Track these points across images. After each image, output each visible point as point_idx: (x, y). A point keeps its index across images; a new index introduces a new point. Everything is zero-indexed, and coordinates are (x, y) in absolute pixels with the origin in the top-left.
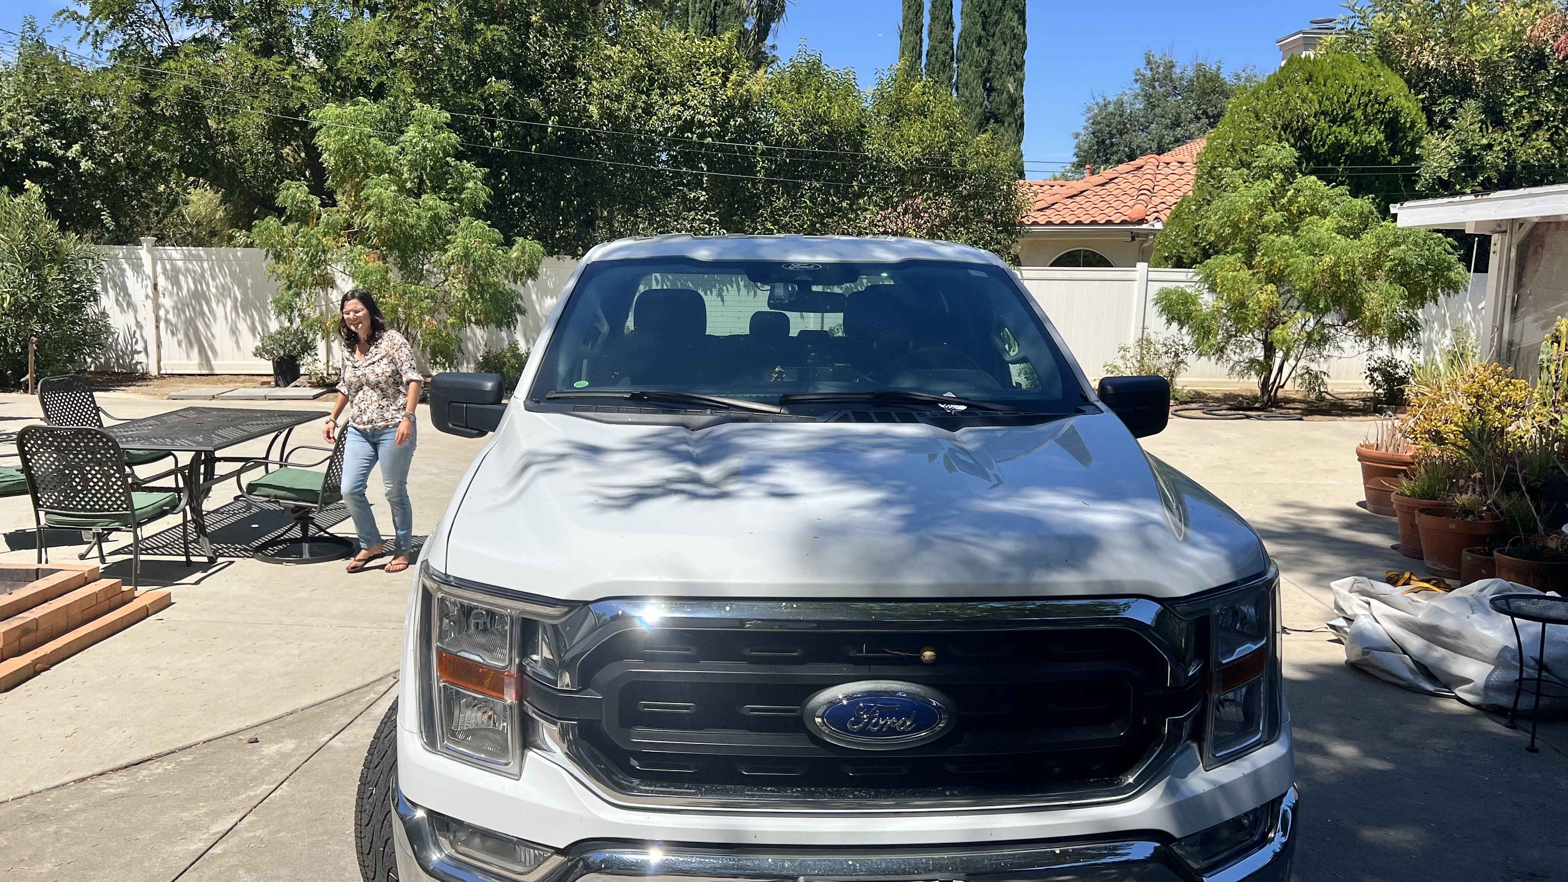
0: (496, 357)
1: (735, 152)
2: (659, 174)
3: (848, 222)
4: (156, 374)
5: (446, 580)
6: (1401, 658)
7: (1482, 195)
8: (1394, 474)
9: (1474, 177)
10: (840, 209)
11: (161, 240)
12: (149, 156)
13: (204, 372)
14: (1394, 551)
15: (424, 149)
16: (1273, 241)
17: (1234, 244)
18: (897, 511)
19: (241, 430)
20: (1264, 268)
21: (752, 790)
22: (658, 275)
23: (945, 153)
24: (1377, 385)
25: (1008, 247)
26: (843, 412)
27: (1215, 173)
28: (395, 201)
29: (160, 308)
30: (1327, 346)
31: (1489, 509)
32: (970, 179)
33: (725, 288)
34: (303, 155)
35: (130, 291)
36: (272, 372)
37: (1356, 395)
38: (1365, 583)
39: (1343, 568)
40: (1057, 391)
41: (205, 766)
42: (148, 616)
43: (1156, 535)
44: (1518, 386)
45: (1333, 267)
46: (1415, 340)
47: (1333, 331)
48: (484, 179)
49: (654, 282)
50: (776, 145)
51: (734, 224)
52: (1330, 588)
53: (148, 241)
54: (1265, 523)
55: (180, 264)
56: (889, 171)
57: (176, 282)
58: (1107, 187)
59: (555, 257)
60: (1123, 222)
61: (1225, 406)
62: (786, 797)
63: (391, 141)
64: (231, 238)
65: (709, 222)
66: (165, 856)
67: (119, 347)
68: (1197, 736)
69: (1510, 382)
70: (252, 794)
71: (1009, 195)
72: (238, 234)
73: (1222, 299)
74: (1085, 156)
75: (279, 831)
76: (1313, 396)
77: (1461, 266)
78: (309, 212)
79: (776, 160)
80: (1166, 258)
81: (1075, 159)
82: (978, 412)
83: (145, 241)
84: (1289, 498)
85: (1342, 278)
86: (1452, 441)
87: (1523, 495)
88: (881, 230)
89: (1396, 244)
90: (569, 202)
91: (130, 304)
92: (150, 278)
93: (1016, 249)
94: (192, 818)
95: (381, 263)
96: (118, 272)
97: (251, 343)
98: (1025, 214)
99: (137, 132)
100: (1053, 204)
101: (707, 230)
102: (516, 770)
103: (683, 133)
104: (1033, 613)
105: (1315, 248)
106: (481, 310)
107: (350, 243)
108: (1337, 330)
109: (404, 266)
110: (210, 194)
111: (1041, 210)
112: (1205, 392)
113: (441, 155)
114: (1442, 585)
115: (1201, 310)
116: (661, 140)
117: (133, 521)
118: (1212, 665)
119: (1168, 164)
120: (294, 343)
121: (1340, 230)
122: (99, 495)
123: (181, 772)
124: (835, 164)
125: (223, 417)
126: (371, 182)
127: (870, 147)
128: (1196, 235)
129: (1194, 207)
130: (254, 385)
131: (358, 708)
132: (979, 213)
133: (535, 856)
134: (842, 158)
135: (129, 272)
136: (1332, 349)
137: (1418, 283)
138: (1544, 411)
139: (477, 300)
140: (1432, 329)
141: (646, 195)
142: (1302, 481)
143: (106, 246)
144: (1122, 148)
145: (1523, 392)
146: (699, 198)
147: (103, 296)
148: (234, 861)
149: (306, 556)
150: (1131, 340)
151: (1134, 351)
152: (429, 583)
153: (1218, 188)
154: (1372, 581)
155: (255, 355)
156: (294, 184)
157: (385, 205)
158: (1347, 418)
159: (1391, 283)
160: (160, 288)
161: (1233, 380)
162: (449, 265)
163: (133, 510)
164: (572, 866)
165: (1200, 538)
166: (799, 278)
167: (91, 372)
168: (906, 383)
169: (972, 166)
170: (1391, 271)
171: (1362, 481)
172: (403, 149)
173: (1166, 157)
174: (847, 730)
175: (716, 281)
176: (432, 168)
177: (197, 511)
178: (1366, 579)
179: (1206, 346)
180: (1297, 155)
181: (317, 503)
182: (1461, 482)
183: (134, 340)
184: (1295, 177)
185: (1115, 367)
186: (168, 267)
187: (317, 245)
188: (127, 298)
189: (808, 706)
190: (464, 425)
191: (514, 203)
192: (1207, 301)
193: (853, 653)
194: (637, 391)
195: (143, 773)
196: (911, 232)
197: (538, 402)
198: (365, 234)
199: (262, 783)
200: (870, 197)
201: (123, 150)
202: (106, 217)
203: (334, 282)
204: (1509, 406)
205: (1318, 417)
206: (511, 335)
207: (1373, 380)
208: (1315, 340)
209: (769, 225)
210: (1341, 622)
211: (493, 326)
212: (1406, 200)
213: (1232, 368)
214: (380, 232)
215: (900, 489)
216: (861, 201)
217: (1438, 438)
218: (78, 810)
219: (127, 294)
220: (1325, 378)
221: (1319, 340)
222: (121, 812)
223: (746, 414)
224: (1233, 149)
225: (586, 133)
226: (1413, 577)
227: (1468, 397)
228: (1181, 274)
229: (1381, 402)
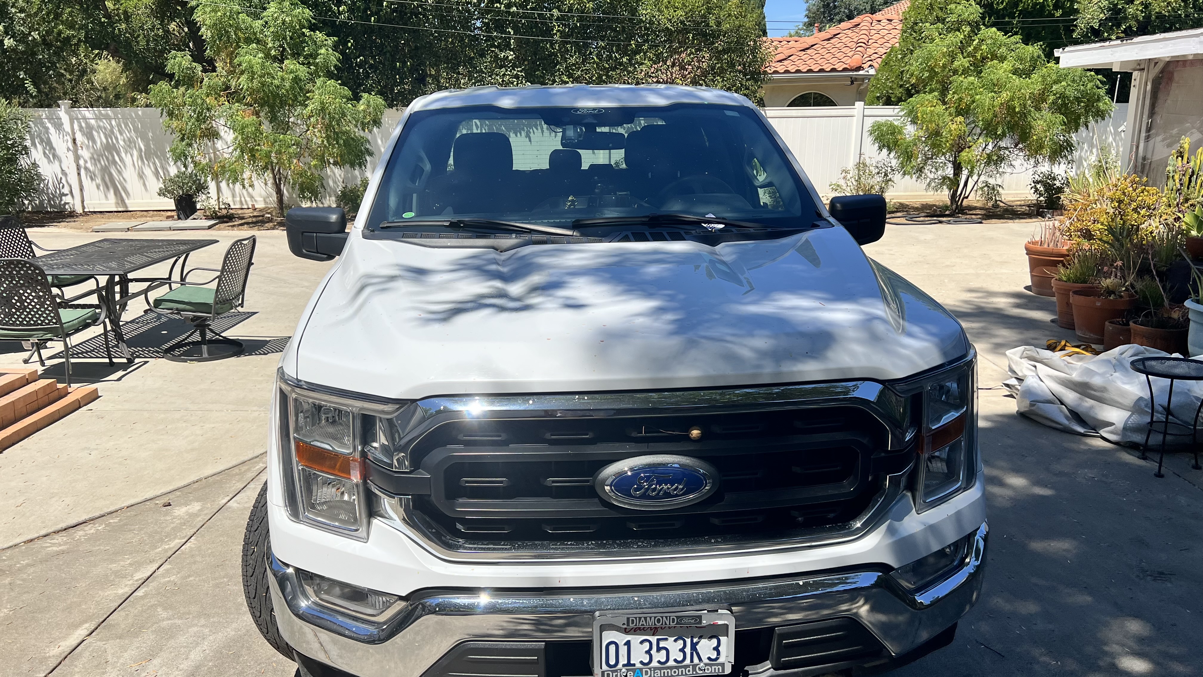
0: (351, 191)
1: (536, 18)
2: (475, 38)
3: (628, 74)
4: (81, 212)
5: (298, 384)
6: (1059, 408)
7: (1127, 40)
8: (1055, 264)
9: (1119, 26)
10: (621, 64)
11: (75, 103)
12: (60, 33)
13: (120, 209)
14: (1053, 324)
15: (284, 22)
16: (962, 82)
17: (931, 85)
18: (670, 317)
19: (146, 256)
20: (954, 103)
21: (556, 545)
22: (477, 121)
23: (704, 16)
24: (1040, 194)
25: (755, 92)
26: (624, 233)
27: (917, 28)
28: (263, 66)
29: (80, 159)
30: (1003, 165)
31: (1127, 290)
32: (724, 37)
33: (531, 130)
34: (186, 29)
35: (55, 145)
36: (174, 208)
37: (1023, 202)
38: (1031, 351)
39: (1015, 339)
40: (797, 210)
41: (129, 526)
42: (80, 407)
43: (880, 327)
44: (1151, 192)
45: (1008, 101)
46: (1069, 158)
47: (1007, 152)
48: (334, 46)
49: (474, 127)
50: (568, 12)
51: (537, 78)
52: (1005, 355)
53: (65, 103)
54: (954, 305)
55: (93, 122)
56: (659, 31)
57: (90, 137)
58: (832, 41)
59: (395, 108)
60: (845, 70)
61: (923, 214)
62: (583, 549)
63: (257, 17)
64: (134, 100)
65: (517, 77)
66: (99, 599)
67: (50, 191)
68: (911, 487)
69: (1145, 189)
70: (167, 547)
71: (754, 50)
72: (139, 97)
73: (922, 129)
74: (814, 17)
75: (189, 576)
76: (990, 204)
77: (1107, 98)
78: (193, 77)
79: (569, 25)
80: (878, 98)
81: (806, 20)
82: (733, 229)
83: (64, 104)
84: (974, 285)
85: (1017, 110)
86: (1099, 238)
87: (1153, 277)
88: (655, 80)
89: (1056, 82)
90: (404, 63)
91: (54, 156)
92: (69, 135)
93: (761, 93)
94: (119, 568)
95: (254, 117)
96: (43, 130)
97: (156, 185)
98: (768, 65)
99: (48, 14)
100: (790, 56)
101: (515, 83)
102: (365, 535)
103: (493, 4)
104: (779, 395)
105: (995, 87)
106: (337, 154)
107: (228, 101)
108: (1010, 152)
109: (273, 119)
110: (113, 64)
111: (780, 61)
112: (907, 203)
113: (297, 27)
114: (1089, 349)
115: (905, 138)
116: (475, 10)
117: (63, 333)
118: (924, 431)
119: (880, 21)
120: (190, 184)
121: (1015, 72)
122: (32, 313)
123: (109, 531)
124: (617, 27)
125: (131, 246)
126: (242, 51)
127: (644, 12)
128: (902, 79)
129: (900, 56)
130: (161, 218)
131: (250, 475)
132: (732, 65)
133: (383, 602)
134: (622, 21)
135: (52, 130)
136: (1006, 167)
137: (1073, 112)
138: (1169, 211)
139: (333, 146)
140: (1082, 149)
141: (466, 56)
142: (982, 272)
143: (31, 109)
144: (842, 10)
145: (1155, 197)
146: (508, 57)
147: (33, 149)
148: (153, 601)
149: (205, 355)
150: (851, 165)
151: (853, 173)
152: (284, 387)
153: (919, 40)
154: (1038, 350)
155: (159, 195)
156: (179, 54)
157: (255, 69)
158: (1017, 221)
159: (1053, 113)
160: (78, 143)
161: (929, 193)
162: (309, 117)
163: (62, 324)
164: (412, 610)
165: (915, 329)
166: (586, 121)
167: (29, 212)
168: (675, 207)
169: (725, 26)
170: (1053, 103)
171: (1028, 270)
172: (266, 23)
173: (878, 16)
174: (631, 496)
175: (524, 125)
176: (291, 38)
177: (115, 322)
178: (1033, 347)
179: (909, 167)
180: (981, 11)
181: (210, 313)
182: (1106, 269)
183: (61, 185)
184: (979, 30)
185: (838, 186)
186: (83, 125)
187: (202, 104)
188: (52, 151)
189: (599, 477)
190: (315, 251)
191: (360, 65)
192: (910, 131)
193: (634, 434)
194: (455, 220)
195: (79, 533)
196: (678, 81)
197: (373, 231)
198: (240, 95)
199: (175, 538)
200: (645, 53)
201: (37, 30)
202: (29, 85)
203: (218, 133)
204: (1144, 208)
205: (994, 221)
206: (362, 173)
207: (1036, 190)
208: (993, 160)
209: (565, 78)
210: (1013, 382)
211: (348, 166)
212: (1067, 46)
213: (929, 185)
214: (252, 92)
215: (671, 298)
216: (638, 57)
217: (1088, 235)
218: (28, 565)
219: (52, 148)
220: (1000, 190)
221: (996, 160)
222: (62, 565)
223: (544, 237)
224: (931, 8)
225: (414, 5)
226: (1068, 344)
227: (1112, 201)
228: (889, 110)
229: (1042, 207)
